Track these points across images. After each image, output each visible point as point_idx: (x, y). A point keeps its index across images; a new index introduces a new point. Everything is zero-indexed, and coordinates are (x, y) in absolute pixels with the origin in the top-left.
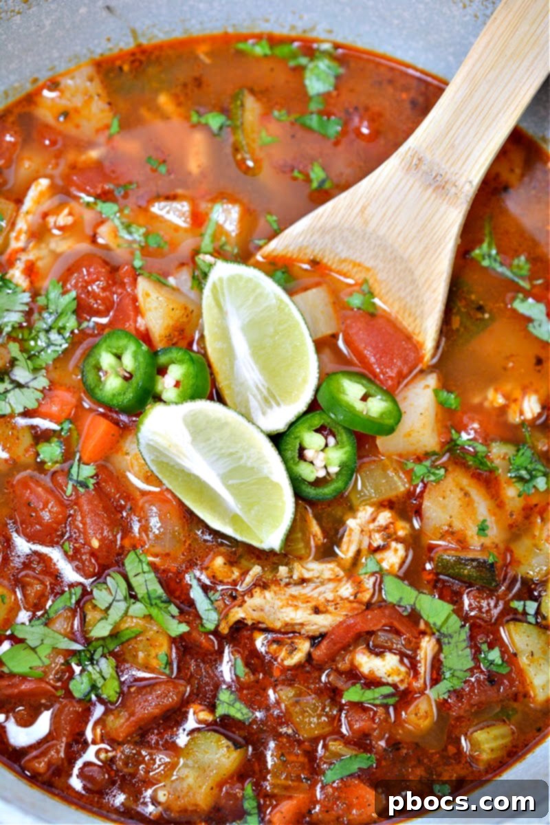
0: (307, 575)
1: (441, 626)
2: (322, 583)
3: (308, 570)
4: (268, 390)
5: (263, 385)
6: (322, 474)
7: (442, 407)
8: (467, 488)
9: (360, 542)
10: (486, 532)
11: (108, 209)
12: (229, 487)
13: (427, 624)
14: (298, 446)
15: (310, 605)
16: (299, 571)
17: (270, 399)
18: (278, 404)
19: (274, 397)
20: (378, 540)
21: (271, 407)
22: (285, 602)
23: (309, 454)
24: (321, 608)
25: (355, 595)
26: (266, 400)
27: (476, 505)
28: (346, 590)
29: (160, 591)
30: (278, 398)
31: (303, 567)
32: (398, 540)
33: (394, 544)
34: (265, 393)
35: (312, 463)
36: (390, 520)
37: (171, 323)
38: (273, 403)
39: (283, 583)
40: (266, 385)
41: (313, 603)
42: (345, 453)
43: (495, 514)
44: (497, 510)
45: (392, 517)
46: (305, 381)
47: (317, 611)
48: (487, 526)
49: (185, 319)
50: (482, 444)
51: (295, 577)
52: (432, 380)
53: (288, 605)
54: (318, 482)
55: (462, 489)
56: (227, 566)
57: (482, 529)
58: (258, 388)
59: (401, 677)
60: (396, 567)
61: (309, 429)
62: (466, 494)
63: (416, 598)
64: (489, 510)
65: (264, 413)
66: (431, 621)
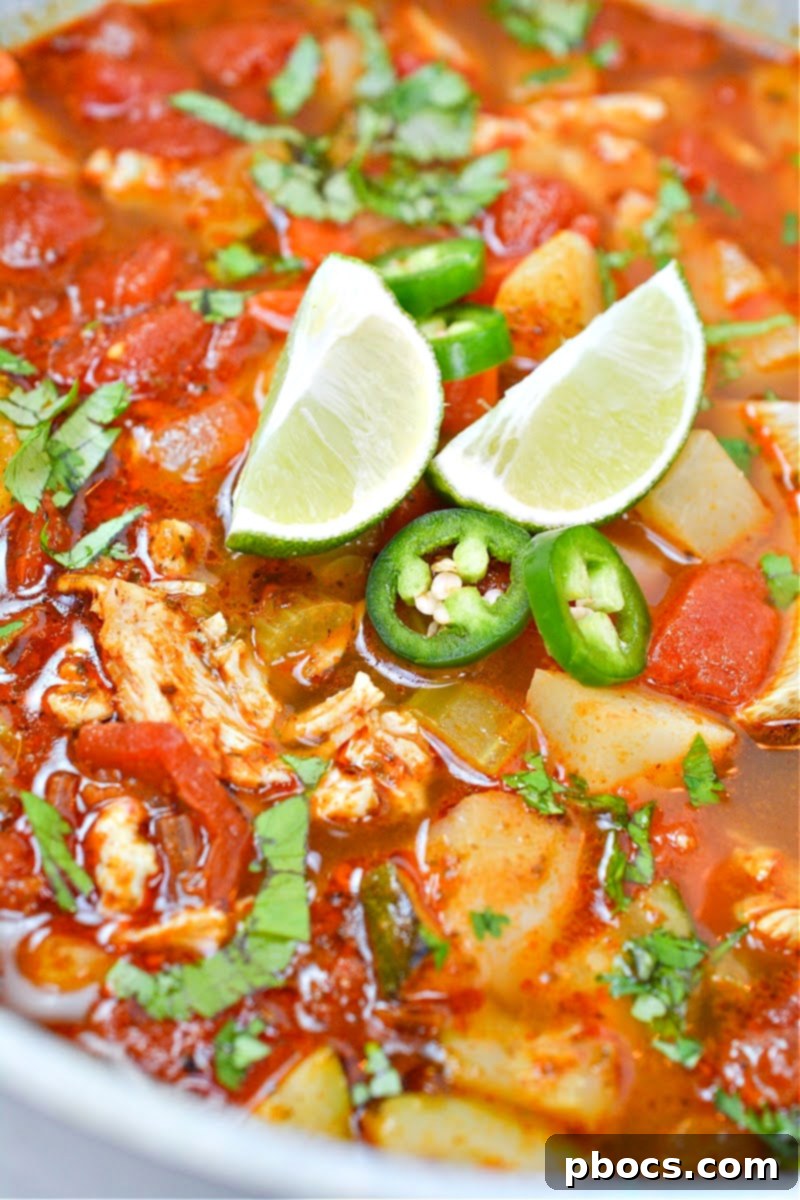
0: (231, 667)
1: (257, 934)
2: (229, 700)
3: (242, 666)
4: (513, 444)
5: (514, 430)
6: (424, 606)
7: (680, 774)
8: (553, 876)
9: (338, 726)
10: (487, 935)
11: (675, 197)
12: (296, 411)
13: (249, 908)
14: (446, 539)
15: (176, 681)
16: (230, 654)
17: (501, 453)
18: (499, 471)
19: (507, 457)
20: (358, 756)
21: (486, 460)
22: (156, 638)
23: (444, 564)
24: (178, 700)
25: (235, 754)
26: (493, 447)
27: (529, 897)
28: (235, 739)
29: (85, 471)
30: (509, 466)
31: (242, 656)
32: (381, 791)
33: (367, 784)
34: (505, 437)
35: (433, 575)
36: (413, 765)
37: (540, 297)
38: (496, 459)
39: (195, 634)
40: (518, 435)
41: (180, 686)
42: (483, 622)
43: (533, 945)
44: (544, 947)
45: (420, 767)
46: (569, 505)
47: (169, 691)
48: (498, 934)
49: (560, 321)
50: (655, 865)
51: (220, 653)
52: (716, 735)
53: (157, 647)
54: (405, 610)
55: (544, 859)
56: (179, 544)
57: (486, 923)
58: (505, 422)
59: (118, 891)
60: (331, 809)
61: (489, 541)
62: (540, 871)
63: (291, 872)
64: (535, 932)
65: (468, 452)
66: (258, 912)
